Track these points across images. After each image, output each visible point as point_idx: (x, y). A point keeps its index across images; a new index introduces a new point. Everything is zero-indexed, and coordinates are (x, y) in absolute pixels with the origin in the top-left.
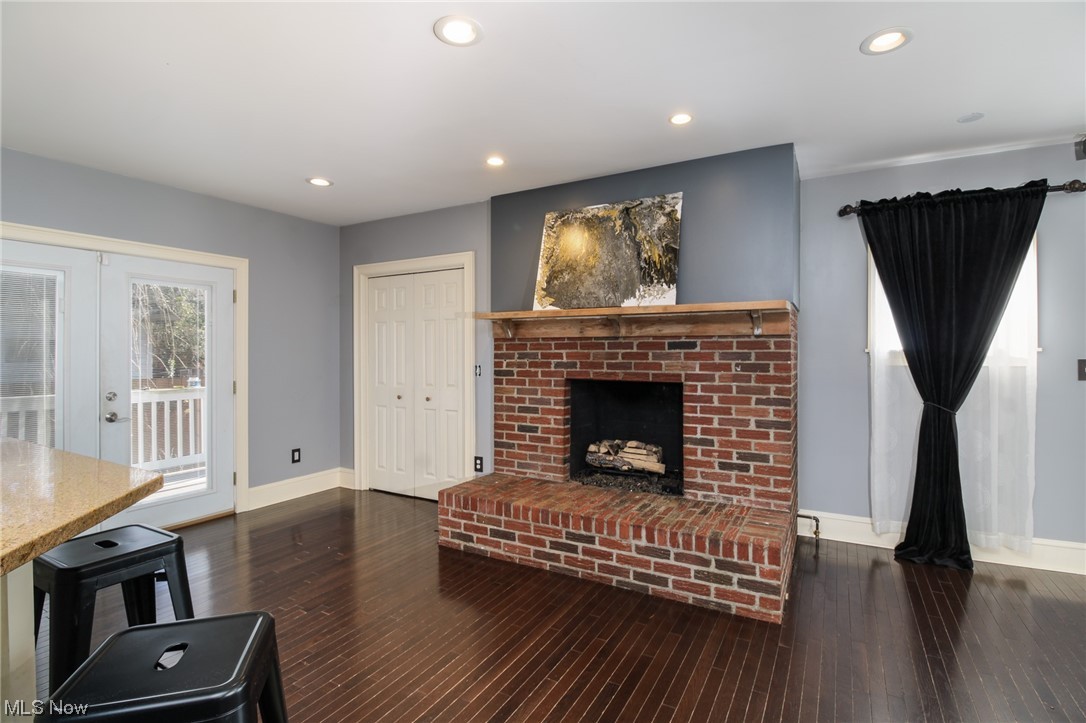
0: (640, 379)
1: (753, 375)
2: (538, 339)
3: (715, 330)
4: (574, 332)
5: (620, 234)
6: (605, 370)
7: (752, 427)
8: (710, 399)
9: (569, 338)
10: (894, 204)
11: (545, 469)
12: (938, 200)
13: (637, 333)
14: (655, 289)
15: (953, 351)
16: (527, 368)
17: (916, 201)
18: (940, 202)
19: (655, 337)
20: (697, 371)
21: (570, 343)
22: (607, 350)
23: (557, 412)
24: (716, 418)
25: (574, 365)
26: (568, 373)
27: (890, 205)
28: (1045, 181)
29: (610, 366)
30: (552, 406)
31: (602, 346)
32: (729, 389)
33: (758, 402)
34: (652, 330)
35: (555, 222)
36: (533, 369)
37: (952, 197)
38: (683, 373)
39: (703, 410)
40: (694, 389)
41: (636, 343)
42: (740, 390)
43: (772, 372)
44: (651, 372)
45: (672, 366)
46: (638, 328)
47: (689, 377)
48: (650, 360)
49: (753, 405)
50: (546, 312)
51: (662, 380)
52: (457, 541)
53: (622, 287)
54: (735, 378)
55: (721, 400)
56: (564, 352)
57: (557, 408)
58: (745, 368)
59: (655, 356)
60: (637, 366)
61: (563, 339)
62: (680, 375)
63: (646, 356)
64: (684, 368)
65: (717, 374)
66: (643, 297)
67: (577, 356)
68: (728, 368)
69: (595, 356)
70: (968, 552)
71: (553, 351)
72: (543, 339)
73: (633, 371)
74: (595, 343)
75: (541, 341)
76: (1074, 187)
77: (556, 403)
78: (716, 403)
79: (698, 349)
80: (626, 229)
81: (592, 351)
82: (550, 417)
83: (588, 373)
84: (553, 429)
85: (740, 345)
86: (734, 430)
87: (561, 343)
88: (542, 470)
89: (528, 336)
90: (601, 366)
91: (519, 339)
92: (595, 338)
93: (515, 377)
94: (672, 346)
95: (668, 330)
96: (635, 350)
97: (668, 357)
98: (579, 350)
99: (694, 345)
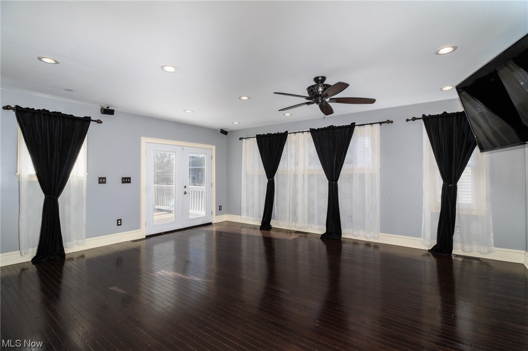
10: (33, 111)
12: (52, 114)
15: (57, 174)
17: (43, 112)
18: (53, 115)
27: (31, 111)
28: (90, 117)
37: (57, 115)
70: (64, 250)
76: (99, 122)
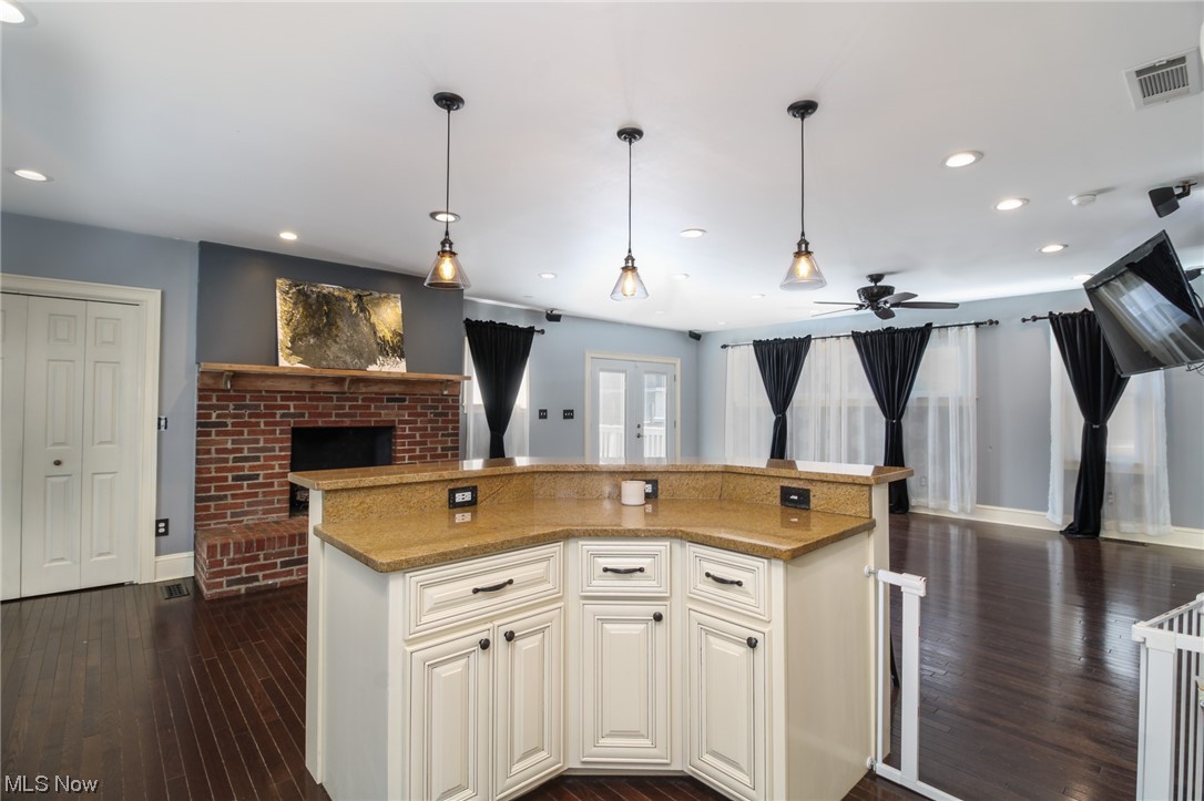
0: (364, 425)
1: (440, 419)
2: (261, 391)
3: (419, 390)
4: (305, 387)
5: (357, 315)
6: (333, 419)
7: (439, 451)
8: (414, 436)
9: (296, 392)
11: (266, 512)
13: (364, 390)
14: (391, 360)
16: (247, 419)
19: (376, 394)
20: (406, 418)
21: (300, 396)
22: (335, 402)
23: (283, 458)
24: (418, 448)
25: (303, 415)
26: (295, 422)
28: (533, 327)
29: (337, 415)
30: (277, 453)
31: (331, 399)
32: (426, 429)
33: (443, 435)
34: (375, 389)
35: (290, 288)
36: (253, 420)
38: (397, 419)
39: (410, 444)
40: (404, 430)
41: (361, 397)
42: (432, 429)
43: (450, 417)
44: (373, 419)
45: (387, 414)
46: (366, 387)
47: (401, 422)
48: (373, 410)
49: (440, 438)
50: (293, 368)
51: (381, 424)
52: (235, 588)
53: (365, 355)
54: (430, 421)
55: (421, 436)
56: (291, 404)
57: (283, 454)
58: (436, 414)
59: (376, 408)
60: (361, 415)
61: (291, 392)
62: (394, 421)
63: (369, 407)
64: (397, 415)
65: (419, 420)
66: (383, 365)
67: (305, 407)
68: (425, 415)
69: (324, 407)
71: (279, 402)
72: (266, 391)
73: (358, 418)
74: (327, 397)
75: (264, 393)
77: (281, 449)
78: (418, 439)
79: (407, 403)
80: (361, 311)
81: (321, 404)
82: (273, 463)
83: (317, 422)
84: (279, 473)
85: (433, 401)
86: (428, 454)
87: (287, 396)
88: (264, 514)
89: (249, 388)
90: (330, 415)
91: (235, 391)
92: (324, 393)
93: (229, 428)
94: (389, 400)
95: (386, 390)
96: (360, 403)
97: (386, 408)
98: (307, 402)
99: (404, 400)
